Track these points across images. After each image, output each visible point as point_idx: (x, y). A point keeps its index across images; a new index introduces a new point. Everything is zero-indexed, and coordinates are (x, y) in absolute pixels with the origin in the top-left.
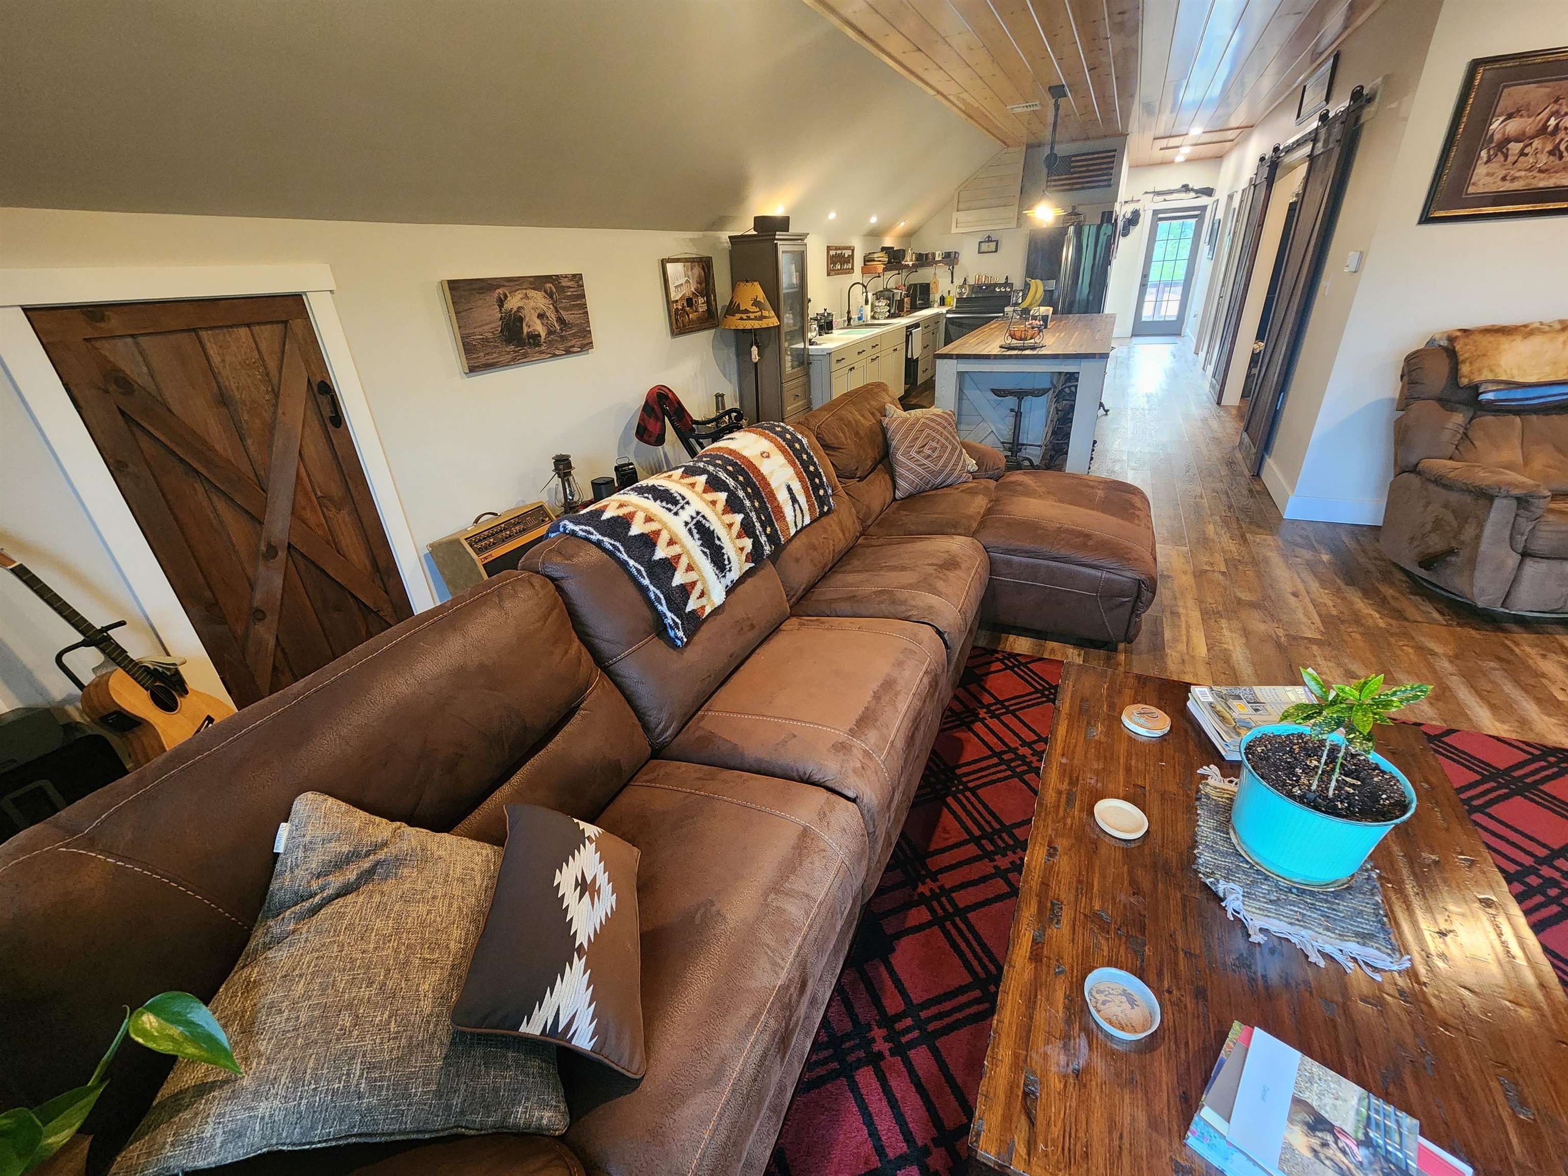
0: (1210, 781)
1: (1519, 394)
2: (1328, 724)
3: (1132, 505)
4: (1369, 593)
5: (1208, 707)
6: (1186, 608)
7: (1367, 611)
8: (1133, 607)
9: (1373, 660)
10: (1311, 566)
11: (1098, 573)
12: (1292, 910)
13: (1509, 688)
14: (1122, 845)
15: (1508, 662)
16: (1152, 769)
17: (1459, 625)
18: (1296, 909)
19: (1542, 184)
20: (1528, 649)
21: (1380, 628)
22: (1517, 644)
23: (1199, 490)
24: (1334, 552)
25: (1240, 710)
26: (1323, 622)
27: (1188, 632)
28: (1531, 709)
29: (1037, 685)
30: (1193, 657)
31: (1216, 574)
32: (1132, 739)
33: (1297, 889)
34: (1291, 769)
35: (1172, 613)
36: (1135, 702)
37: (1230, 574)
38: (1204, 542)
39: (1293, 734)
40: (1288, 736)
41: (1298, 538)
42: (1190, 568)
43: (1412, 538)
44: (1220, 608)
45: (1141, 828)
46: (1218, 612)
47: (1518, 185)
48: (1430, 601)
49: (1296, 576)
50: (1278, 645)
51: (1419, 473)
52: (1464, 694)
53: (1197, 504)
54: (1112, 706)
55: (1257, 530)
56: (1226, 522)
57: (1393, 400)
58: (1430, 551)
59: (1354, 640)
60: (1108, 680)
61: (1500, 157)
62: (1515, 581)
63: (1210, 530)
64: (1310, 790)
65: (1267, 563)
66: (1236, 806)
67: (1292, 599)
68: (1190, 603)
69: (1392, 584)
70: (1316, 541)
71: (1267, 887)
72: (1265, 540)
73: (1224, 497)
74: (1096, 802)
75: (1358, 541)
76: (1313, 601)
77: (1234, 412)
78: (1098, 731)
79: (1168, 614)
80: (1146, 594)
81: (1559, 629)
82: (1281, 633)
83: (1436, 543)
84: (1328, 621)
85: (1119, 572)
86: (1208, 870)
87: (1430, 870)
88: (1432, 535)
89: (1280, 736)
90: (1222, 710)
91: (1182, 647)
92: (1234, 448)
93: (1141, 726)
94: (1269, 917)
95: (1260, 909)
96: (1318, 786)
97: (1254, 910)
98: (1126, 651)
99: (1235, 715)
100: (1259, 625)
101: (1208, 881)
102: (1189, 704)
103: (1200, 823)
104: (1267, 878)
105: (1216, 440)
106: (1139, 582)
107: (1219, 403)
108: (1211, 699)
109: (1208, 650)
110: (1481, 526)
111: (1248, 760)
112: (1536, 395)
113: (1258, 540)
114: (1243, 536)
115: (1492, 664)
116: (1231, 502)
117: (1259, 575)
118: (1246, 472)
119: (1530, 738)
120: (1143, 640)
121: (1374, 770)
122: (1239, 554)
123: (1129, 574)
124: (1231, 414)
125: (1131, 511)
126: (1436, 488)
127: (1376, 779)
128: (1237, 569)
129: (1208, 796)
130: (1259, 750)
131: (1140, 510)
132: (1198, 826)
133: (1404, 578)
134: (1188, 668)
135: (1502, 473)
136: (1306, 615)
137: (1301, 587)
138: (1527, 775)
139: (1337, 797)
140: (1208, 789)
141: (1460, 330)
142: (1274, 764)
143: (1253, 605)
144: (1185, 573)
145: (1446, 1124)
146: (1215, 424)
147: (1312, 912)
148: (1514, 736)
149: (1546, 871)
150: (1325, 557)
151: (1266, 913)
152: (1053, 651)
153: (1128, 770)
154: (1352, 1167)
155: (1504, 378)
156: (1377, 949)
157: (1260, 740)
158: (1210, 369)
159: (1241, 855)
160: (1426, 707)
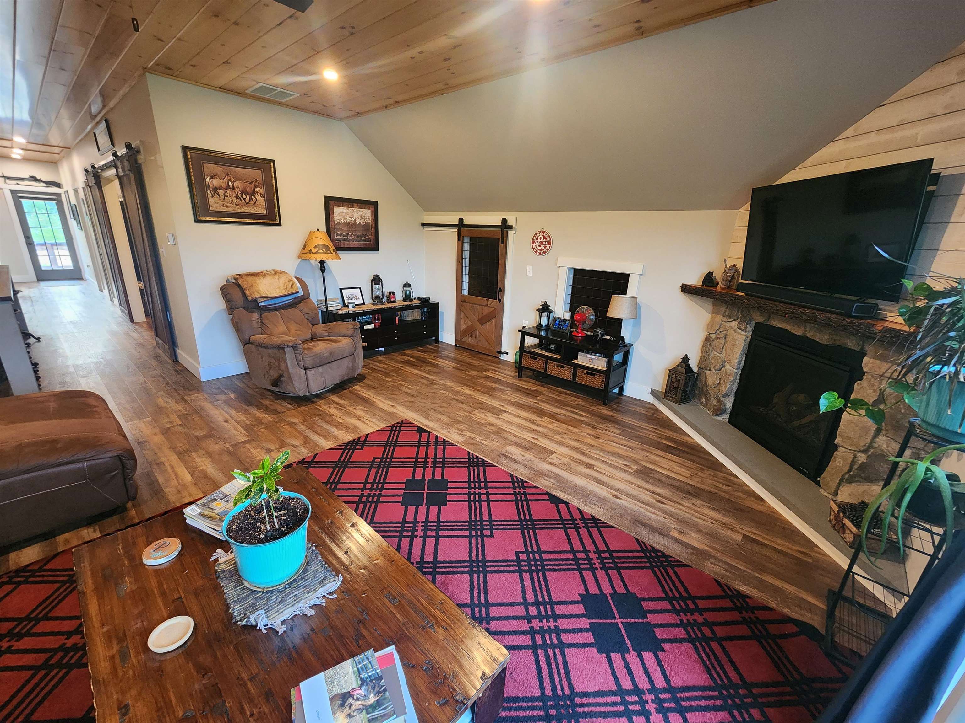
0: (221, 560)
1: (273, 302)
2: (257, 494)
3: (89, 406)
4: (259, 407)
5: (199, 516)
6: (165, 456)
7: (262, 416)
8: (124, 475)
9: (275, 439)
10: (227, 402)
11: (80, 465)
12: (290, 598)
13: (325, 426)
14: (180, 651)
15: (320, 415)
16: (181, 581)
17: (299, 407)
18: (292, 595)
19: (239, 211)
20: (324, 407)
21: (271, 422)
22: (320, 406)
23: (142, 379)
24: (235, 391)
25: (219, 506)
26: (246, 430)
27: (174, 471)
28: (334, 430)
29: (61, 579)
30: (184, 485)
31: (176, 428)
32: (158, 571)
33: (288, 584)
34: (255, 527)
35: (158, 464)
36: (148, 544)
37: (185, 425)
38: (159, 411)
39: (247, 507)
40: (246, 509)
41: (214, 391)
42: (157, 431)
43: (264, 375)
44: (188, 447)
45: (189, 627)
46: (188, 450)
47: (230, 210)
48: (284, 400)
49: (222, 411)
50: (229, 453)
51: (252, 343)
52: (314, 437)
53: (144, 388)
54: (131, 558)
55: (190, 393)
56: (169, 395)
57: (225, 309)
58: (274, 378)
59: (263, 433)
60: (120, 541)
61: (216, 195)
62: (307, 381)
63: (161, 401)
64: (268, 532)
65: (203, 409)
66: (239, 566)
67: (226, 424)
68: (168, 452)
69: (266, 398)
70: (225, 389)
71: (274, 597)
72: (197, 397)
73: (161, 379)
74: (148, 638)
75: (244, 383)
76: (236, 421)
77: (145, 325)
78: (128, 584)
79: (155, 466)
80: (129, 463)
81: (330, 394)
82: (228, 445)
83: (274, 374)
84: (247, 428)
85: (97, 457)
86: (242, 616)
87: (331, 527)
88: (271, 371)
89: (242, 511)
90: (208, 513)
91: (174, 482)
92: (154, 348)
93: (161, 557)
94: (282, 612)
95: (276, 612)
96: (270, 526)
97: (274, 615)
98: (134, 506)
99: (217, 512)
100: (215, 447)
101: (244, 623)
102: (187, 521)
103: (225, 591)
104: (272, 592)
105: (141, 345)
106: (119, 457)
107: (132, 321)
108: (199, 511)
109: (191, 476)
110: (286, 362)
111: (230, 537)
112: (279, 301)
113: (193, 398)
114: (183, 399)
115: (316, 419)
116: (167, 381)
117: (201, 417)
118: (170, 361)
119: (340, 443)
120: (144, 492)
121: (289, 500)
122: (185, 410)
123: (107, 455)
124: (144, 327)
125: (89, 410)
126: (262, 349)
127: (292, 504)
128: (188, 419)
129: (223, 571)
130: (234, 527)
131: (95, 406)
132: (226, 593)
133: (271, 394)
134: (185, 493)
135: (282, 337)
136: (236, 429)
137: (227, 416)
138: (345, 459)
139: (281, 526)
140: (221, 567)
141: (237, 275)
142: (246, 529)
143: (206, 437)
144: (155, 434)
145: (381, 635)
146: (135, 335)
147: (299, 590)
148: (335, 445)
149: (365, 493)
150: (232, 396)
151: (280, 611)
152: (67, 541)
153: (163, 594)
154: (363, 702)
155: (264, 295)
156: (329, 582)
157: (232, 522)
158: (116, 301)
159: (255, 591)
160: (303, 450)
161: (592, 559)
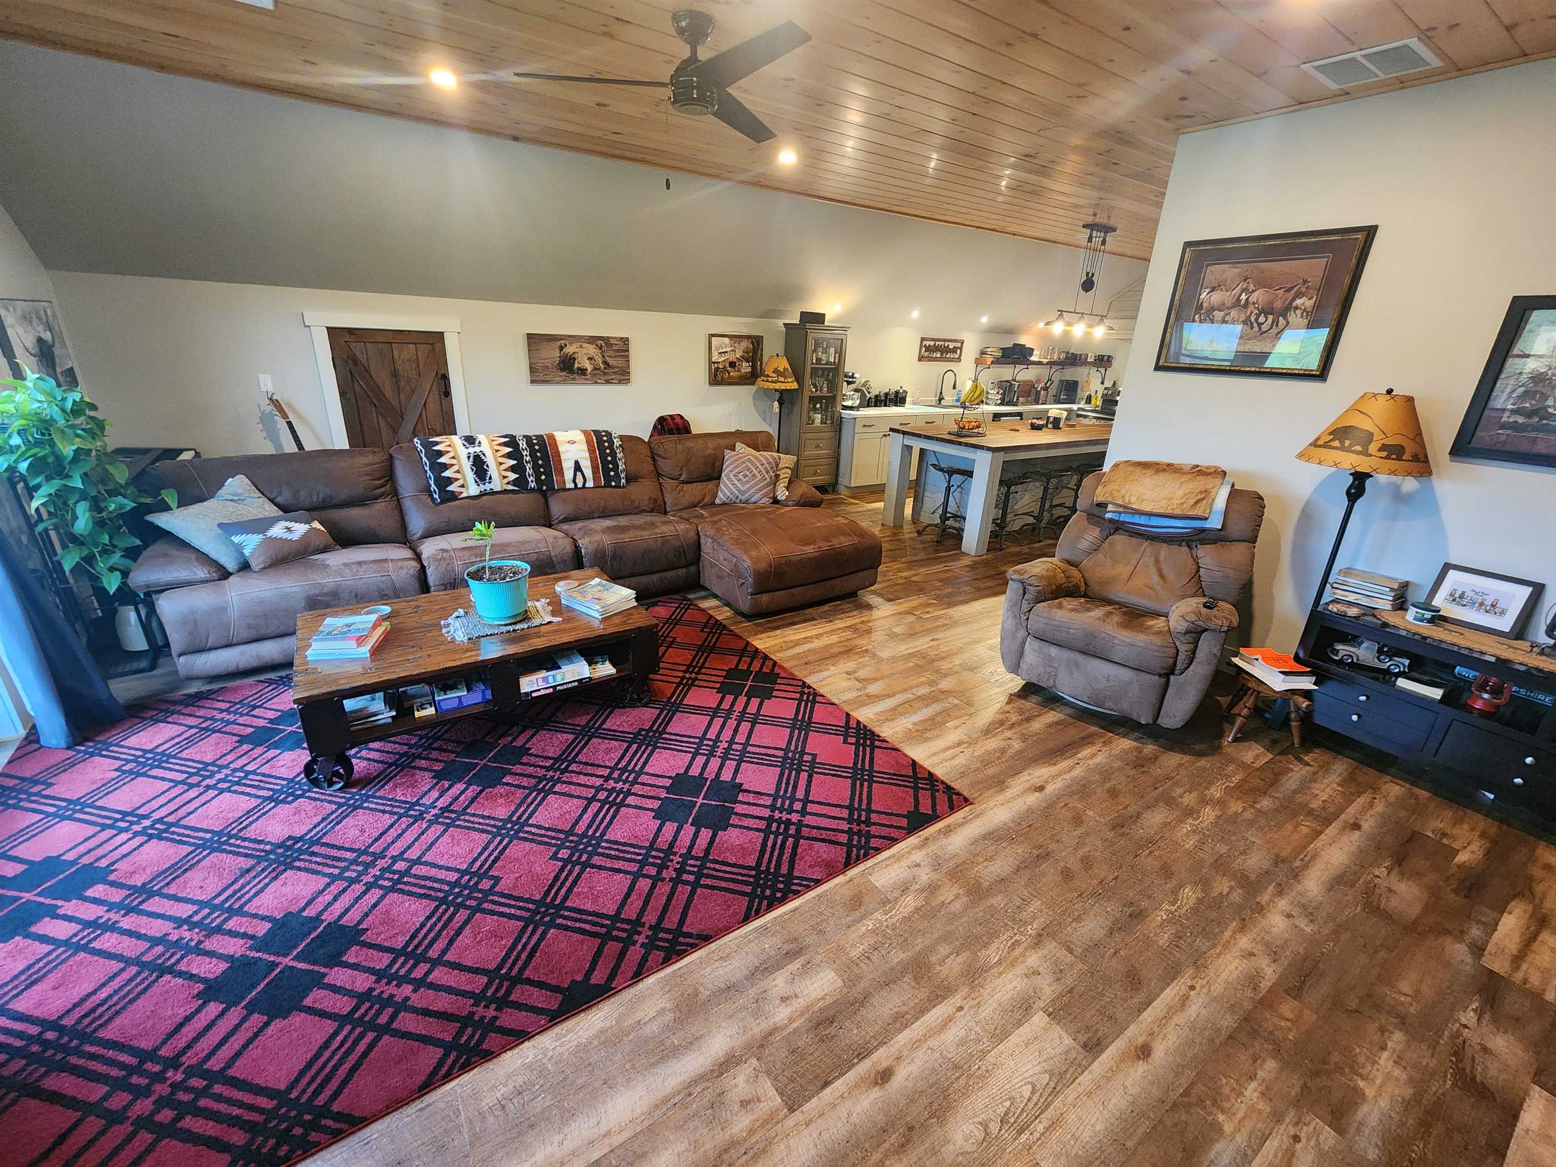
13: (928, 710)
15: (969, 703)
62: (1022, 653)
155: (1121, 502)
161: (398, 986)
